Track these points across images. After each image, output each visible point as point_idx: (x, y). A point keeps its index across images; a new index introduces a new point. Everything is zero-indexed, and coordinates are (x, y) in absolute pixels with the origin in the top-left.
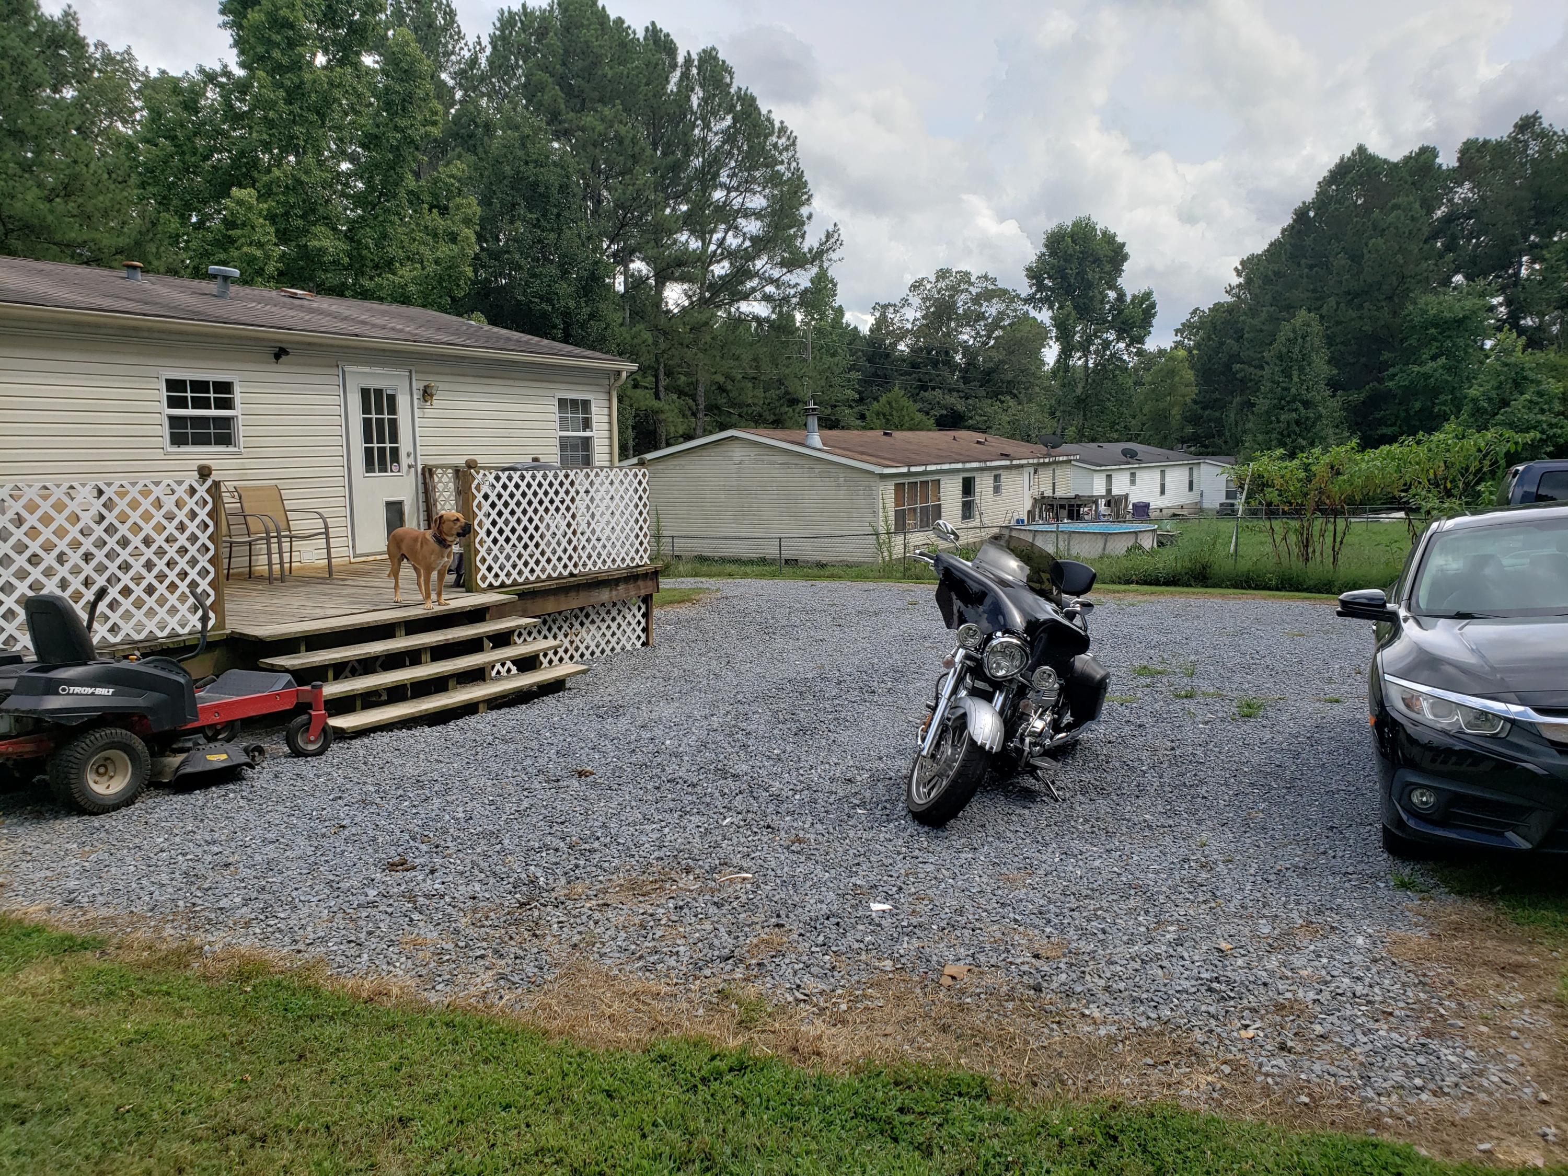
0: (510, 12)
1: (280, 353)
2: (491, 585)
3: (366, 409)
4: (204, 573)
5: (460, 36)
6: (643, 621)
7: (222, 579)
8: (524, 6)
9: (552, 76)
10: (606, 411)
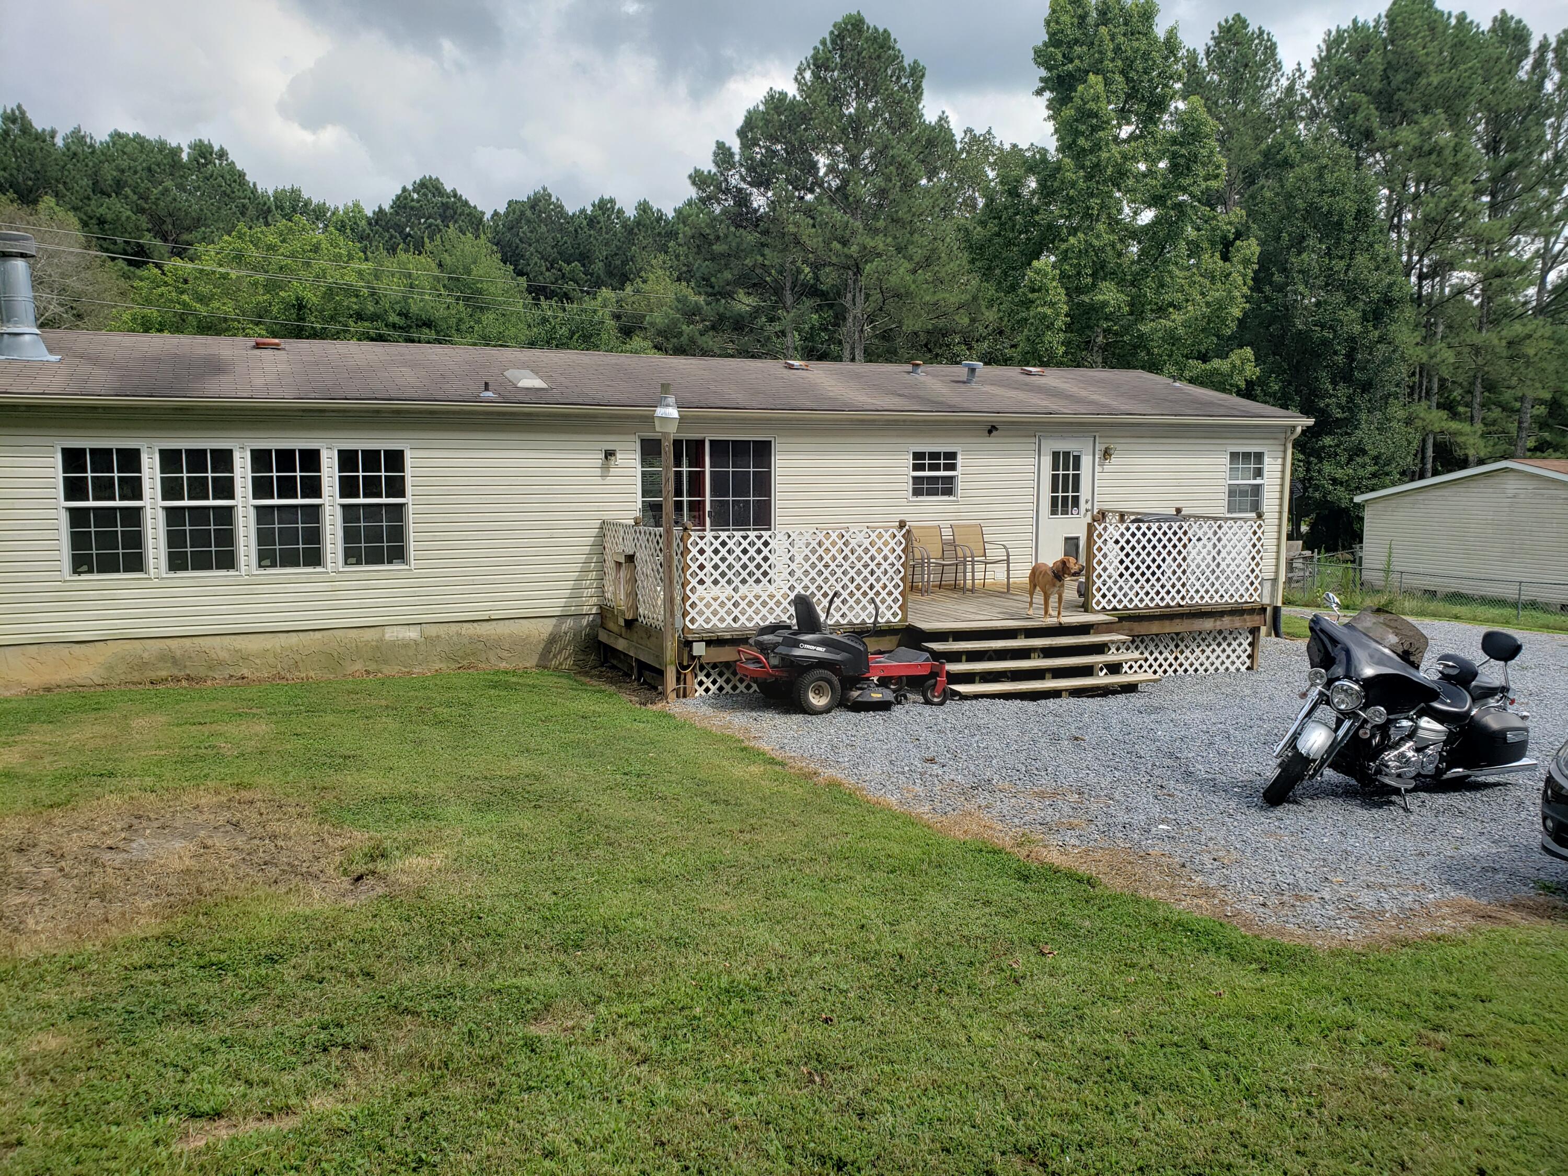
0: (1338, 31)
1: (992, 430)
2: (1104, 608)
3: (1055, 467)
4: (896, 586)
5: (1278, 66)
6: (1249, 650)
7: (908, 589)
8: (1355, 21)
9: (1367, 93)
10: (1280, 461)
